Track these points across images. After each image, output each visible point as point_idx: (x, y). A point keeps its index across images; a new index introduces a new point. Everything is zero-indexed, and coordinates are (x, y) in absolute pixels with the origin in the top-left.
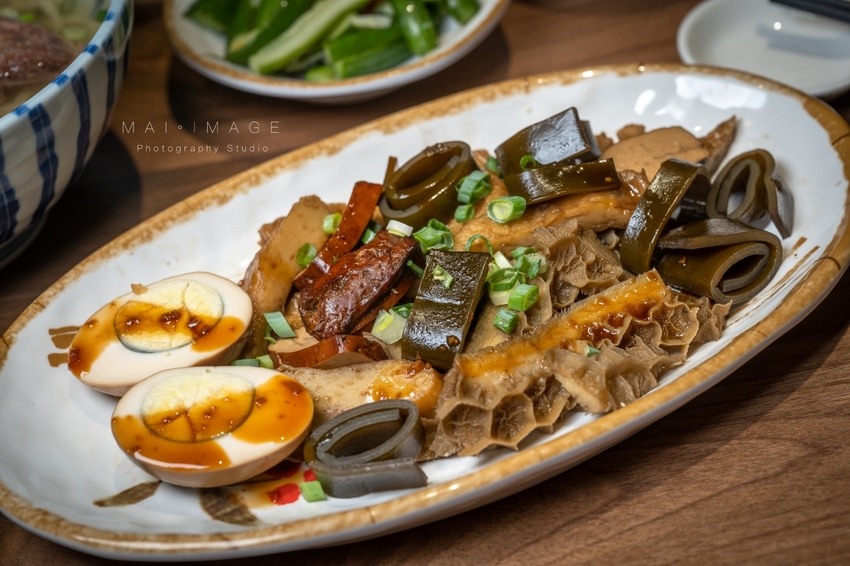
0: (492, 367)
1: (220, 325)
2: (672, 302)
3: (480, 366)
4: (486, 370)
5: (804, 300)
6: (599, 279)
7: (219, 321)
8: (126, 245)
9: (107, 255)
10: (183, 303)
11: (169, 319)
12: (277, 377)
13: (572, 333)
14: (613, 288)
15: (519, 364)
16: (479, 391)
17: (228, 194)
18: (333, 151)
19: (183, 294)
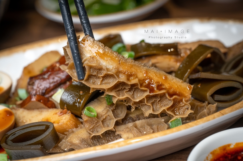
12: (5, 109)
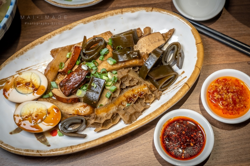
0: (103, 111)
1: (40, 88)
2: (148, 92)
3: (101, 111)
4: (102, 112)
5: (179, 98)
6: (132, 84)
7: (39, 86)
8: (17, 56)
9: (12, 59)
10: (31, 79)
11: (27, 84)
13: (124, 98)
14: (135, 86)
15: (110, 110)
16: (100, 118)
17: (43, 41)
18: (70, 29)
19: (31, 76)
